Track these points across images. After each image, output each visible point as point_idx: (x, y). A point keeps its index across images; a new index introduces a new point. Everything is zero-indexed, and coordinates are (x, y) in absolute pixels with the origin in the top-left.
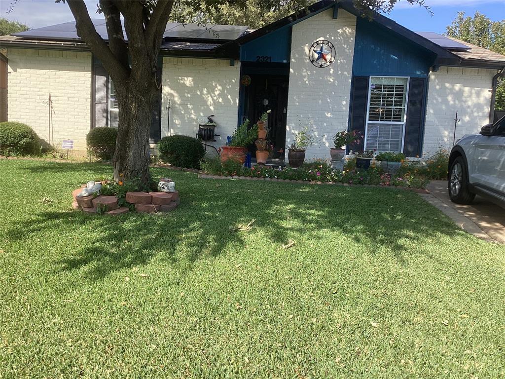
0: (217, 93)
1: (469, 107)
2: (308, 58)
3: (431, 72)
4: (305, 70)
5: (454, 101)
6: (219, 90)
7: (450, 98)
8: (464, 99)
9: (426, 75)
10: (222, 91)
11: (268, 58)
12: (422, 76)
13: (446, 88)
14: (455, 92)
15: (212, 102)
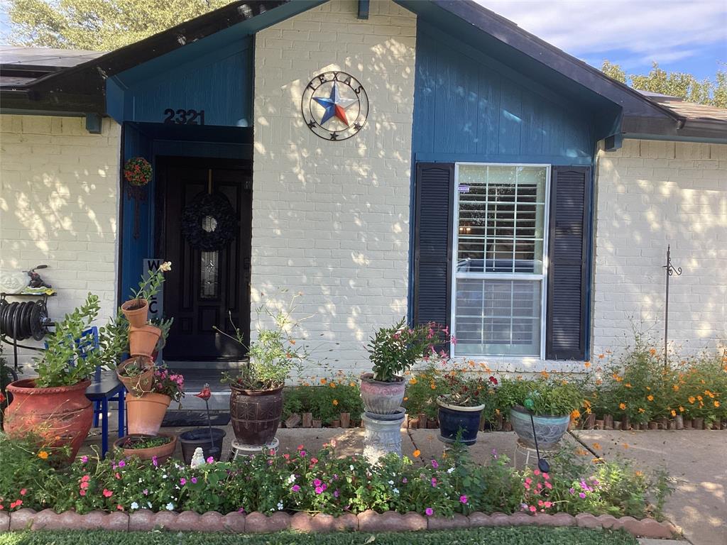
0: (56, 204)
1: (696, 236)
2: (300, 116)
3: (601, 152)
4: (293, 147)
5: (661, 222)
6: (63, 197)
7: (651, 216)
8: (683, 217)
9: (589, 159)
10: (72, 201)
11: (196, 115)
12: (580, 162)
13: (642, 191)
14: (662, 200)
15: (42, 229)
